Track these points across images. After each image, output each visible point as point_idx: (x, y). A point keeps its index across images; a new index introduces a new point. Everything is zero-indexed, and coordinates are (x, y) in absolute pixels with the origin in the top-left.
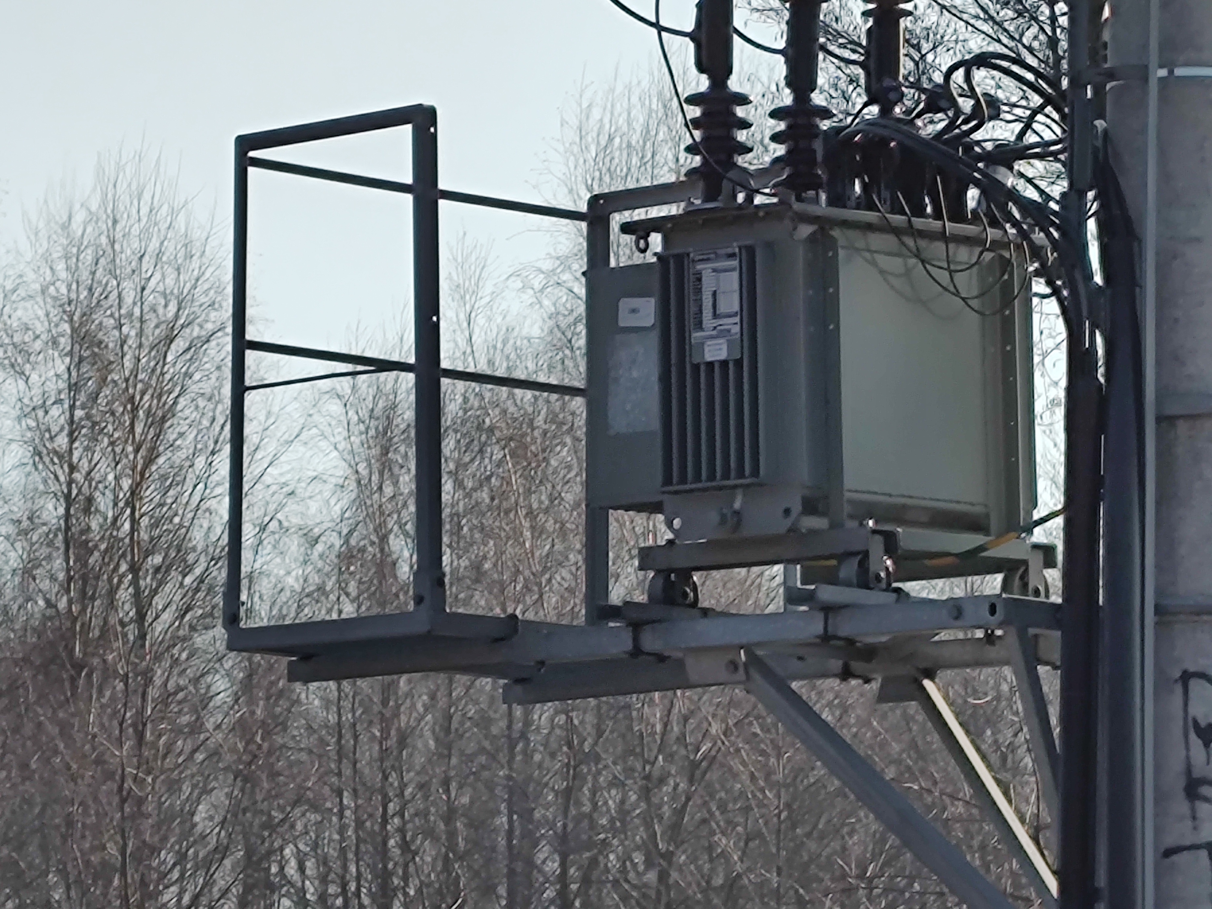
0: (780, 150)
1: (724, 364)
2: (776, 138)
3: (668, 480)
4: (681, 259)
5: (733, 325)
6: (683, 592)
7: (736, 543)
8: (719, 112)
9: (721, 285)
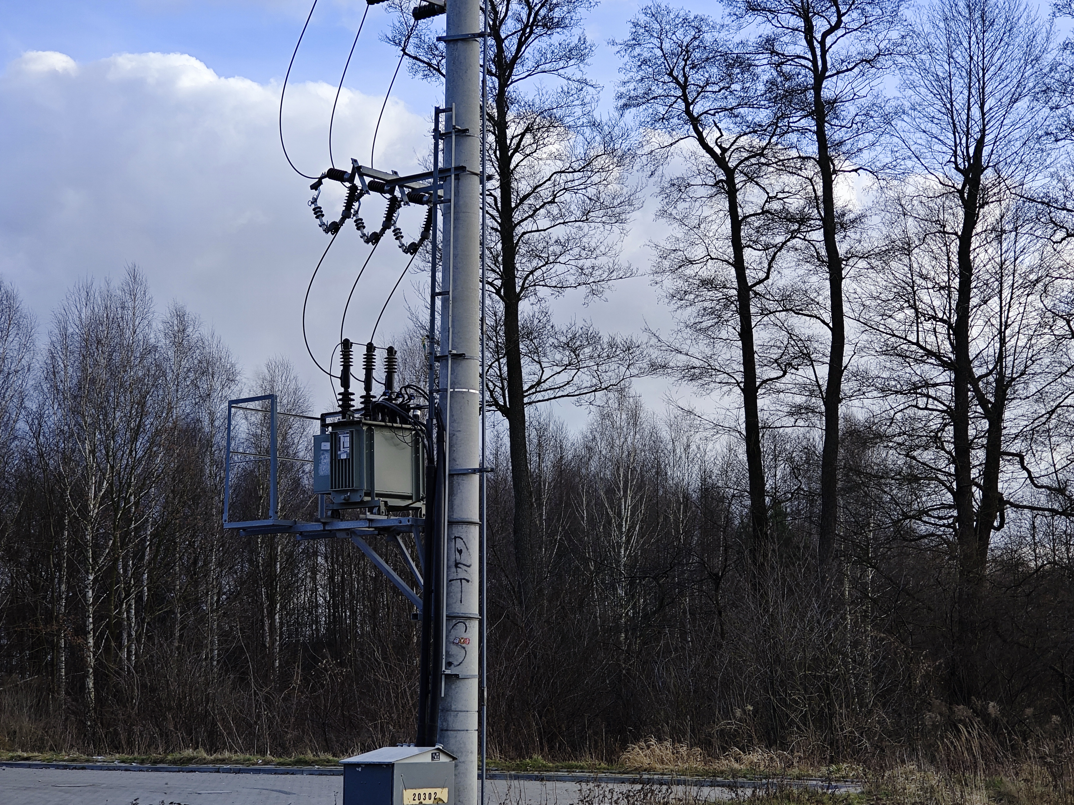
0: (363, 406)
1: (345, 459)
2: (361, 403)
3: (332, 488)
4: (336, 434)
5: (348, 450)
6: (336, 515)
7: (348, 504)
8: (346, 397)
9: (345, 440)
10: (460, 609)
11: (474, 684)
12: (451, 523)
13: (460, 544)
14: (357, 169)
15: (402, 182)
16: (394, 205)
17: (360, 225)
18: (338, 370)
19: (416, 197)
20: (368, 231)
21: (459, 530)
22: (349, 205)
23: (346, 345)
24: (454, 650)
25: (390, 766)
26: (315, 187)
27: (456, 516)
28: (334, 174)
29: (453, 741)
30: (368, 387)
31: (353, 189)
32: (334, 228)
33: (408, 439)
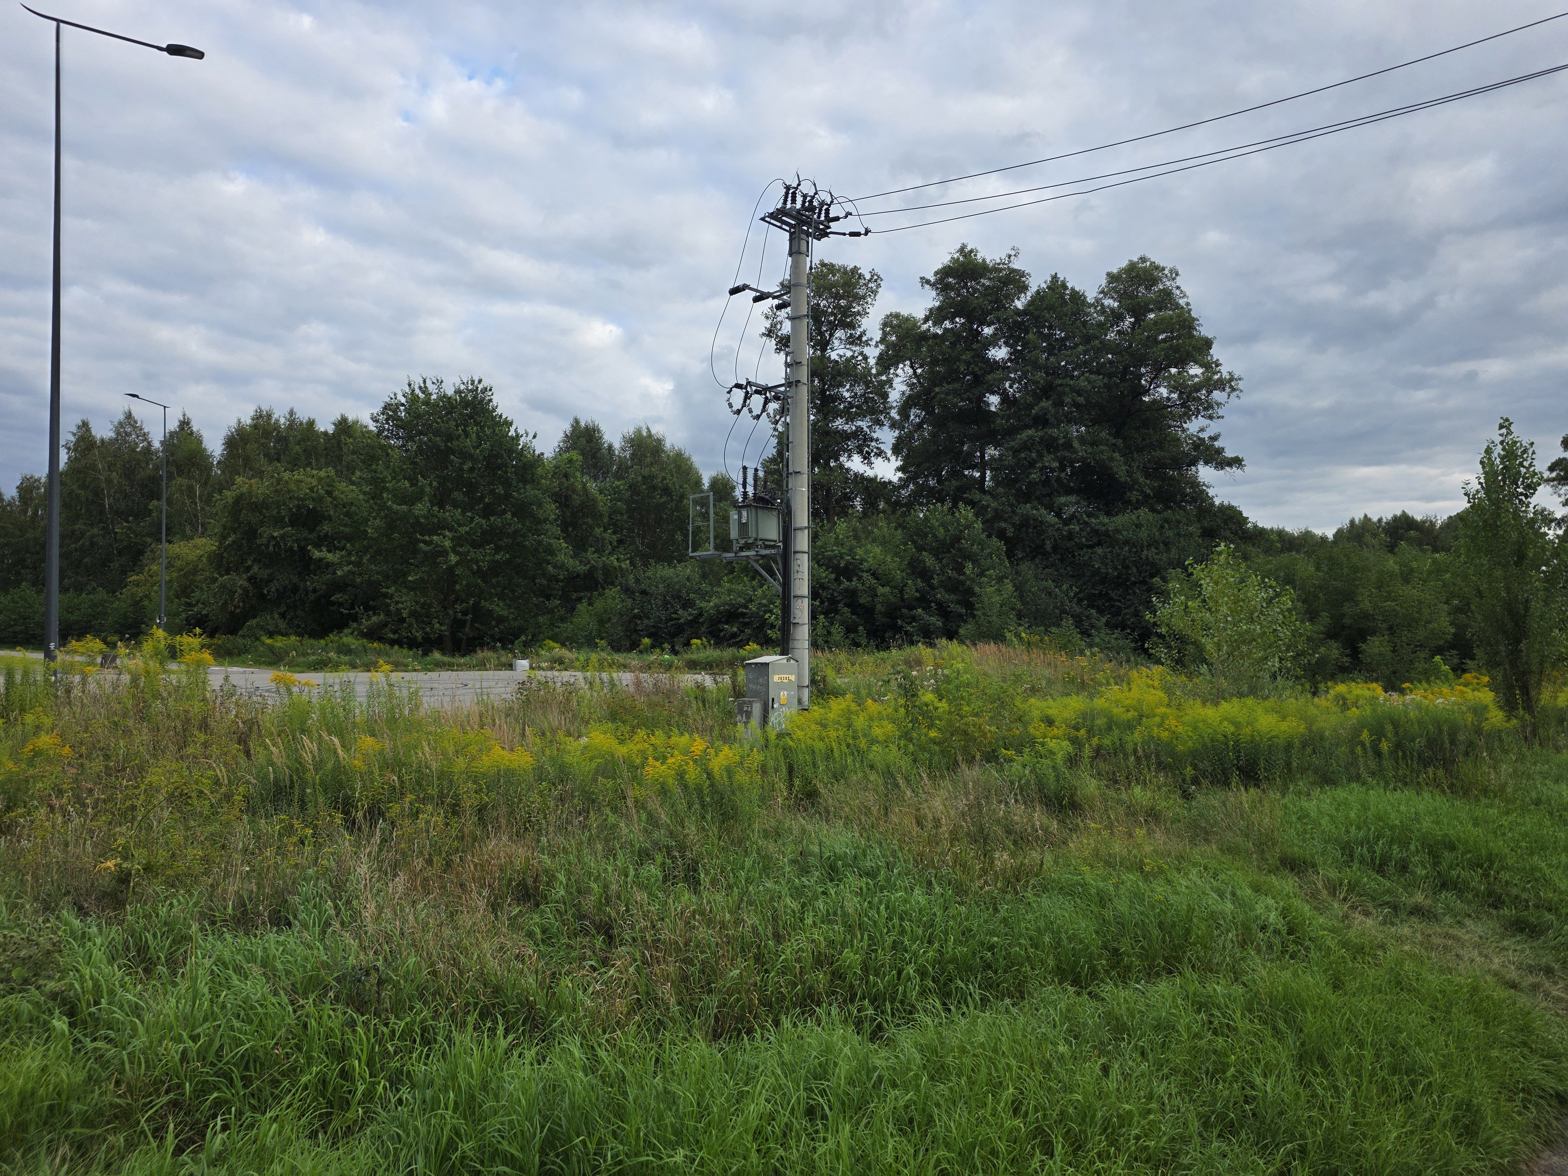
1: (745, 523)
3: (739, 537)
4: (740, 511)
5: (746, 518)
6: (741, 549)
7: (746, 543)
8: (745, 494)
9: (744, 513)
10: (799, 593)
11: (806, 628)
12: (795, 552)
13: (799, 562)
14: (749, 383)
15: (770, 389)
16: (767, 401)
17: (750, 411)
18: (741, 481)
19: (776, 398)
20: (755, 414)
21: (799, 556)
22: (745, 401)
23: (745, 468)
24: (797, 612)
25: (767, 664)
26: (729, 392)
27: (798, 549)
28: (738, 386)
29: (797, 654)
30: (755, 489)
31: (747, 393)
32: (738, 412)
33: (775, 513)
